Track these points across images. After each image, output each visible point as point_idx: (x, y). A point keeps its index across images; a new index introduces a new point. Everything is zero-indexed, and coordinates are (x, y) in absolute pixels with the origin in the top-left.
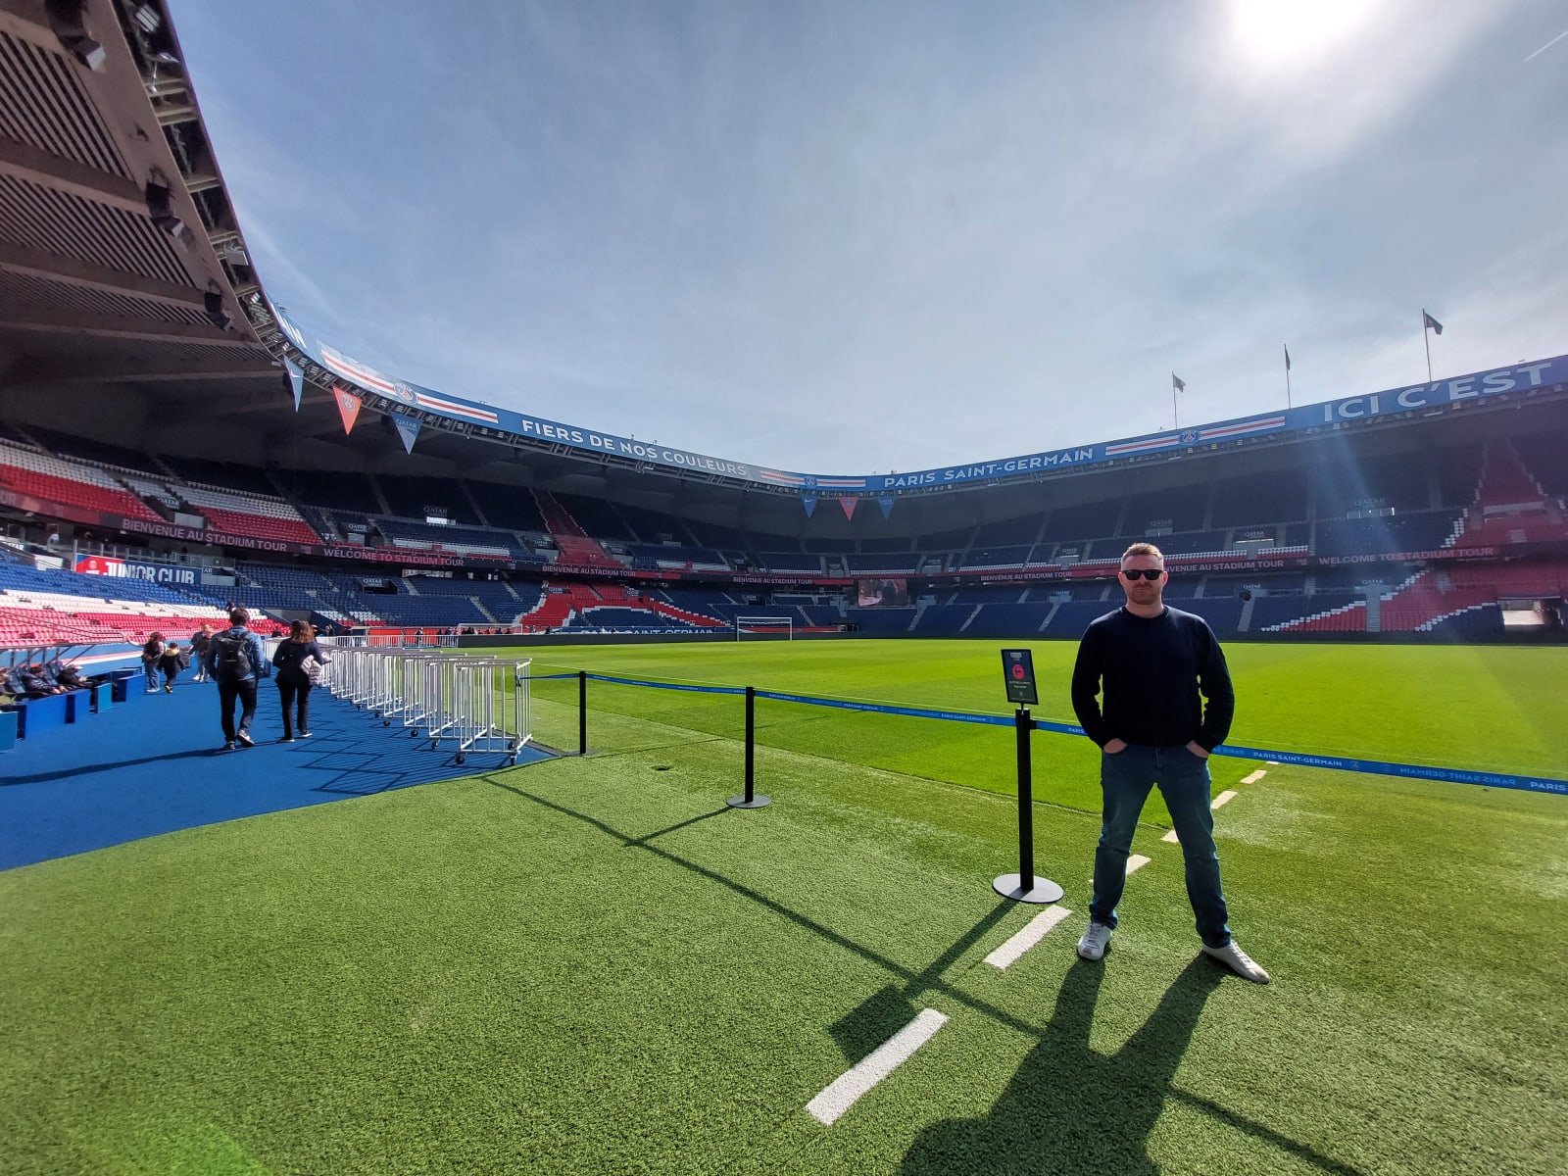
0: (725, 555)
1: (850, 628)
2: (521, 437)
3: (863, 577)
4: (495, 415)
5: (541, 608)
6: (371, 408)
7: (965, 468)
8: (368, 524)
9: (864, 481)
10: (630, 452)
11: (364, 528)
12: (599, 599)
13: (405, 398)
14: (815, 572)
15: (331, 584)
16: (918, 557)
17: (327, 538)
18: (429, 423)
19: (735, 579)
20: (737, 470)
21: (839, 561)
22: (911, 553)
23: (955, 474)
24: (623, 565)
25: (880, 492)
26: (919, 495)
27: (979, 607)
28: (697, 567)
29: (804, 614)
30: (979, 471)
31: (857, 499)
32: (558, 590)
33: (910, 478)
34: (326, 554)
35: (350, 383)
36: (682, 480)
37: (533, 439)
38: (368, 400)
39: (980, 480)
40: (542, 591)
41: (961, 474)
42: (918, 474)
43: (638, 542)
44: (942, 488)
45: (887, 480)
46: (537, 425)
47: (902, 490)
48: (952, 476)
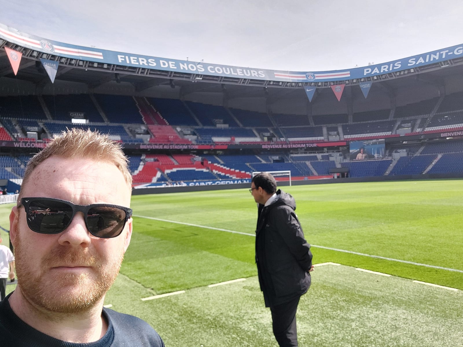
0: (257, 130)
1: (343, 175)
2: (117, 66)
3: (353, 140)
4: (101, 54)
5: (140, 172)
6: (29, 58)
7: (424, 56)
8: (38, 126)
9: (349, 72)
10: (187, 69)
11: (36, 129)
12: (176, 163)
13: (47, 50)
14: (319, 138)
15: (20, 163)
16: (394, 122)
17: (16, 136)
18: (62, 63)
19: (263, 147)
20: (258, 74)
21: (336, 129)
22: (389, 120)
23: (416, 61)
24: (191, 142)
25: (361, 79)
26: (390, 79)
27: (440, 156)
28: (238, 140)
29: (310, 167)
30: (435, 57)
31: (344, 86)
32: (151, 160)
33: (382, 67)
34: (16, 146)
35: (14, 44)
36: (222, 84)
37: (125, 67)
38: (26, 53)
39: (436, 64)
40: (141, 160)
41: (421, 60)
42: (388, 64)
43: (200, 127)
44: (406, 72)
45: (365, 70)
46: (127, 57)
47: (377, 76)
48: (414, 62)
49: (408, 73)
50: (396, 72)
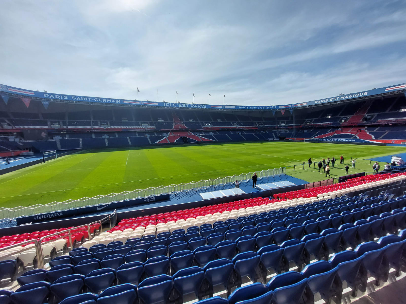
7: (80, 97)
9: (33, 93)
16: (46, 121)
25: (42, 98)
27: (81, 139)
31: (30, 100)
33: (56, 96)
39: (85, 102)
45: (45, 94)
47: (53, 99)
48: (75, 99)
49: (72, 102)
50: (65, 101)
